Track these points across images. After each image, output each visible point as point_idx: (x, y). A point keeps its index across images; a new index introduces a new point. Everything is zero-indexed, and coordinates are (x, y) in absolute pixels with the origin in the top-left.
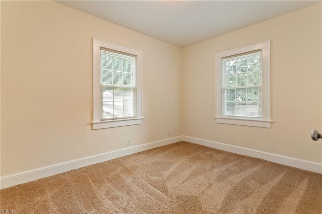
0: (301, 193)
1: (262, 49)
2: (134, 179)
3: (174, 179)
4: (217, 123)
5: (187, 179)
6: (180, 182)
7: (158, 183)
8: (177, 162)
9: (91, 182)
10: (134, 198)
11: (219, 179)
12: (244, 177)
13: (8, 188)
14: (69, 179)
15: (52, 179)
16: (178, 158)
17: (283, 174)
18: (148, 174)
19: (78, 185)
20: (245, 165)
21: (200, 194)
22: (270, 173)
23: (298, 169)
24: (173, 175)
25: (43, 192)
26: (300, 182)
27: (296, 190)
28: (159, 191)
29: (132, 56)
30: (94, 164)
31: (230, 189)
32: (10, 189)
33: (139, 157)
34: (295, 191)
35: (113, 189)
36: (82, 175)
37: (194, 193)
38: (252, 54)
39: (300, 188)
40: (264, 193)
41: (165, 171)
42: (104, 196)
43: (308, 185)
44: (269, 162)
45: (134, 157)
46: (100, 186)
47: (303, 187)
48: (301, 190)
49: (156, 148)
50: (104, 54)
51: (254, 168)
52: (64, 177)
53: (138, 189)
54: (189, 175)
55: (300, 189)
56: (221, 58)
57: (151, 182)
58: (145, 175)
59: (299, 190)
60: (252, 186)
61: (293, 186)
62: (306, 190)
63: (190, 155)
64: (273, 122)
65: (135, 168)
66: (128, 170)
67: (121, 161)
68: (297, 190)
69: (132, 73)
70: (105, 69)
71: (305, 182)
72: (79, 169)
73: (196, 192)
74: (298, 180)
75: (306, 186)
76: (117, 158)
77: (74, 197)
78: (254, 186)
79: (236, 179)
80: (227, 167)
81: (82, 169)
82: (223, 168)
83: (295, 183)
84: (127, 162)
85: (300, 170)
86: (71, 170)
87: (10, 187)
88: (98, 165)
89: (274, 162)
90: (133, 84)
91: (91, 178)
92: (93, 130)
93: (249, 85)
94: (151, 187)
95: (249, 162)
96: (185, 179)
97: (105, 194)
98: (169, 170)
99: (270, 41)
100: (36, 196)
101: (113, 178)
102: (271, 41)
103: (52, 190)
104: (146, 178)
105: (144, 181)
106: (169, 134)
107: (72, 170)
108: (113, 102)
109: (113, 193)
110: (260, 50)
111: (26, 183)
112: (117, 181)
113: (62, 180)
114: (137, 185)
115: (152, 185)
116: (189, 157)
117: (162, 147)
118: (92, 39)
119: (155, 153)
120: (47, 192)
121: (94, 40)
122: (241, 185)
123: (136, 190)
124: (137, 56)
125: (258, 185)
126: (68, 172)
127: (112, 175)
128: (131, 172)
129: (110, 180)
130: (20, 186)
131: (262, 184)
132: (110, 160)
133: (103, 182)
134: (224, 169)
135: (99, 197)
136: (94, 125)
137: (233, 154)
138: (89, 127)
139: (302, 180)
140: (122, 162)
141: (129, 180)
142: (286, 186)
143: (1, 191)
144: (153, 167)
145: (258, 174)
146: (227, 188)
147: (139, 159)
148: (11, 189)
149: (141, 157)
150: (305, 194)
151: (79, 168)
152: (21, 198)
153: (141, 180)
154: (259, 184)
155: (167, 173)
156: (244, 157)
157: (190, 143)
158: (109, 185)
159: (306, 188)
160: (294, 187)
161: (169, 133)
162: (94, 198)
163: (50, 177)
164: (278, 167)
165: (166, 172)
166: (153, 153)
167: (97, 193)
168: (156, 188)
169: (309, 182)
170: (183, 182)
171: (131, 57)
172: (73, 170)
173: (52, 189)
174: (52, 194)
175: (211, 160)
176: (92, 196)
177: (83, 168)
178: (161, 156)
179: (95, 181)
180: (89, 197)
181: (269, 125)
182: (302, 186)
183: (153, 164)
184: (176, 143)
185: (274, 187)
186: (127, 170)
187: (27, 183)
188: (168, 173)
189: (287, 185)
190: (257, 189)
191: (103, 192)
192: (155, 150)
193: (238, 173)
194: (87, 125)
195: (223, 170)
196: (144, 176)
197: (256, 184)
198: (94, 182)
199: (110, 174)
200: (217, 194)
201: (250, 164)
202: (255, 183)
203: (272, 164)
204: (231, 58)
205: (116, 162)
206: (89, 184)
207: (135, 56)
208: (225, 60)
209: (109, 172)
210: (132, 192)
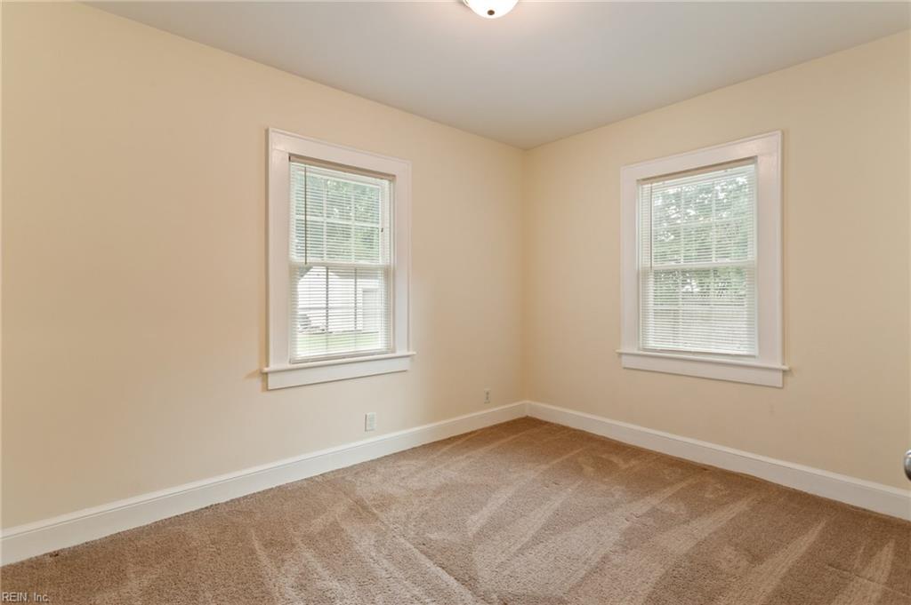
0: (873, 591)
1: (756, 156)
2: (381, 538)
3: (496, 541)
4: (625, 368)
5: (536, 540)
6: (514, 549)
7: (448, 553)
8: (508, 485)
9: (257, 545)
10: (377, 599)
11: (630, 540)
12: (703, 537)
13: (22, 563)
14: (195, 535)
15: (148, 535)
16: (510, 470)
17: (820, 528)
18: (423, 524)
19: (219, 554)
20: (707, 496)
21: (569, 591)
22: (780, 524)
23: (865, 510)
24: (495, 526)
25: (119, 577)
26: (869, 555)
27: (857, 582)
28: (452, 578)
29: (382, 179)
30: (272, 489)
31: (660, 574)
32: (29, 567)
33: (399, 467)
34: (856, 585)
35: (320, 569)
36: (233, 523)
37: (551, 588)
38: (729, 170)
39: (868, 576)
40: (761, 590)
41: (473, 512)
42: (291, 593)
43: (893, 564)
44: (778, 487)
45: (385, 468)
46: (283, 561)
47: (880, 572)
48: (873, 581)
49: (449, 439)
50: (299, 172)
51: (731, 506)
52: (183, 528)
53: (391, 569)
54: (540, 526)
55: (869, 579)
56: (638, 180)
57: (428, 549)
58: (415, 526)
59: (866, 581)
60: (724, 566)
61: (849, 569)
62: (889, 583)
63: (547, 463)
64: (790, 370)
65: (385, 502)
66: (365, 508)
67: (349, 478)
68: (860, 580)
69: (380, 226)
70: (303, 217)
71: (886, 555)
72: (226, 503)
73: (558, 582)
74: (863, 548)
75: (889, 567)
76: (338, 470)
77: (208, 594)
78: (731, 565)
79: (679, 542)
80: (653, 501)
81: (237, 503)
82: (642, 507)
83: (856, 558)
84: (365, 482)
85: (870, 517)
86: (203, 507)
87: (30, 560)
88: (282, 493)
89: (792, 486)
90: (382, 257)
91: (260, 533)
92: (268, 390)
93: (720, 261)
94: (429, 563)
95: (718, 486)
96: (528, 542)
97: (295, 584)
98: (484, 508)
99: (779, 133)
100: (98, 589)
101: (320, 534)
102: (783, 134)
103: (144, 572)
104: (417, 534)
105: (408, 545)
106: (487, 398)
107: (207, 508)
108: (325, 311)
109: (319, 584)
110: (750, 161)
111: (74, 547)
112: (331, 543)
113: (177, 539)
114: (390, 556)
115: (432, 560)
116: (544, 467)
117: (466, 435)
118: (267, 131)
119: (445, 453)
120: (133, 575)
121: (272, 135)
122: (692, 562)
123: (384, 573)
124: (394, 176)
125: (744, 563)
126: (195, 513)
127: (318, 523)
128: (374, 514)
129: (310, 540)
130: (57, 555)
131: (756, 559)
132: (317, 476)
133: (293, 545)
134: (646, 509)
135: (278, 594)
136: (271, 378)
137: (671, 458)
138: (257, 383)
139: (875, 549)
140: (350, 482)
141: (368, 541)
142: (827, 567)
143: (3, 572)
144: (439, 498)
145: (744, 526)
146: (651, 572)
147: (399, 472)
148: (32, 566)
149: (406, 466)
150: (885, 594)
151: (228, 499)
152: (58, 595)
153: (402, 540)
154: (748, 560)
155: (478, 521)
156: (703, 470)
157: (546, 423)
158: (308, 555)
159: (890, 576)
160: (850, 571)
161: (488, 393)
162: (263, 597)
163: (144, 527)
164: (804, 505)
165: (475, 517)
166: (439, 453)
167: (271, 583)
168: (443, 568)
169: (897, 554)
170: (521, 551)
171: (378, 180)
172: (211, 506)
173: (145, 569)
174: (146, 583)
175: (606, 480)
176: (256, 593)
177: (238, 500)
178: (463, 464)
179: (268, 544)
180: (247, 596)
181: (777, 379)
182: (877, 569)
183: (437, 492)
184: (508, 423)
185: (790, 569)
186: (362, 508)
187: (78, 546)
188: (481, 521)
189: (830, 565)
190: (741, 577)
191: (291, 580)
192: (448, 444)
193: (687, 522)
194: (251, 376)
195: (640, 513)
196: (411, 529)
197: (737, 559)
198: (265, 546)
199: (313, 522)
200: (622, 590)
201: (721, 494)
202: (736, 556)
203: (787, 494)
204: (666, 182)
205: (334, 482)
206: (253, 552)
207: (391, 177)
208: (650, 185)
209: (312, 514)
210: (374, 579)
